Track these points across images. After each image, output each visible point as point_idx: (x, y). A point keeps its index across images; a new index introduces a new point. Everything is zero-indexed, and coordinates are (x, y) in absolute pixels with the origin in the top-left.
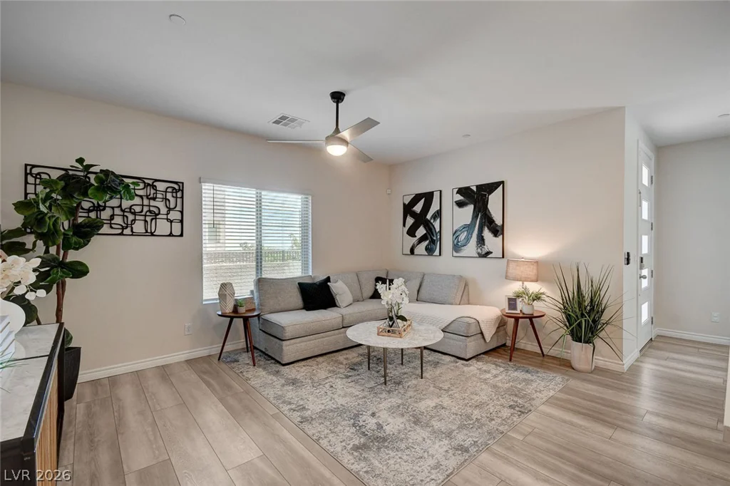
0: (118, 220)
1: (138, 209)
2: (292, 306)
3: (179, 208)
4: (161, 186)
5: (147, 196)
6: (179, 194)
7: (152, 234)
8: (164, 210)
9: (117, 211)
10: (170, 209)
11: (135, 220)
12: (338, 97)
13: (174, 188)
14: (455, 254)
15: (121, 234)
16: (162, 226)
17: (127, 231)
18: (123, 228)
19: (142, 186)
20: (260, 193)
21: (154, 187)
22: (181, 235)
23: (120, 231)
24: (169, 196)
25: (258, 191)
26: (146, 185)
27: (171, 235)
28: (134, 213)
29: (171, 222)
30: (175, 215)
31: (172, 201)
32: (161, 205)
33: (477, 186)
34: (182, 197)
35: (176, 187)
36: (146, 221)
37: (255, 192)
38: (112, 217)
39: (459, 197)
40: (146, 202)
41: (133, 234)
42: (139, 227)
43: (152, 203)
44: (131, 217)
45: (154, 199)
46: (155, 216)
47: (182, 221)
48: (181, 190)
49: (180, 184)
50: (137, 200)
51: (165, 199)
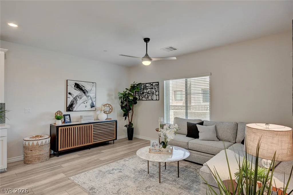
0: (146, 96)
1: (150, 92)
3: (158, 91)
4: (154, 84)
5: (151, 88)
7: (153, 100)
9: (146, 94)
10: (156, 91)
13: (157, 84)
15: (147, 100)
16: (155, 97)
17: (148, 99)
18: (147, 98)
19: (150, 85)
20: (187, 80)
21: (153, 85)
22: (159, 100)
23: (146, 99)
25: (186, 79)
26: (151, 85)
27: (156, 100)
28: (149, 94)
29: (156, 95)
30: (157, 93)
34: (159, 87)
36: (151, 96)
37: (185, 80)
38: (145, 95)
40: (151, 90)
42: (150, 98)
43: (153, 90)
44: (148, 95)
45: (153, 89)
46: (153, 94)
47: (159, 95)
48: (158, 84)
49: (158, 82)
50: (149, 90)
51: (155, 88)
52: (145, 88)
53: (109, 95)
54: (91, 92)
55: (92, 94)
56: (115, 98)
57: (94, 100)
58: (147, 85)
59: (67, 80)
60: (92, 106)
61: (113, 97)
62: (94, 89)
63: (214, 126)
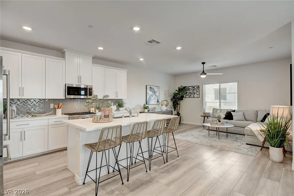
0: (189, 95)
1: (192, 92)
3: (199, 91)
4: (195, 87)
7: (194, 97)
8: (196, 92)
9: (189, 93)
10: (197, 92)
12: (203, 63)
16: (196, 96)
17: (190, 97)
21: (194, 88)
22: (199, 97)
24: (197, 89)
26: (193, 87)
27: (197, 97)
28: (191, 93)
30: (198, 93)
31: (197, 90)
32: (195, 91)
34: (199, 89)
35: (198, 87)
37: (219, 85)
38: (188, 95)
41: (191, 97)
42: (192, 96)
43: (194, 91)
44: (191, 94)
45: (194, 90)
48: (199, 87)
49: (199, 86)
50: (191, 91)
51: (196, 90)
52: (189, 89)
53: (165, 94)
54: (157, 93)
55: (157, 94)
56: (168, 96)
57: (158, 97)
58: (189, 88)
59: (146, 86)
60: (158, 102)
61: (167, 96)
62: (158, 90)
63: (242, 113)
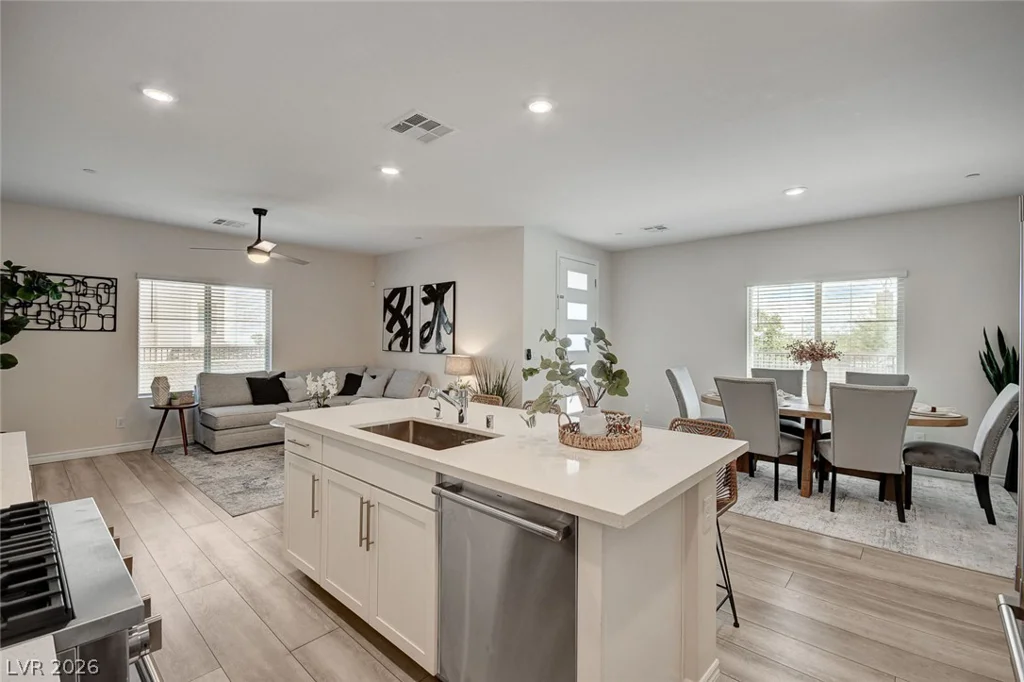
0: (45, 316)
1: (66, 305)
2: (239, 400)
3: (112, 303)
4: (91, 283)
5: (76, 293)
6: (112, 290)
7: (81, 329)
8: (95, 306)
9: (44, 308)
10: (101, 305)
11: (63, 315)
13: (106, 285)
14: (422, 351)
15: (48, 329)
16: (93, 322)
17: (55, 326)
18: (50, 324)
19: (71, 282)
20: (210, 288)
21: (84, 284)
22: (114, 330)
23: (47, 326)
24: (101, 292)
25: (207, 286)
26: (76, 282)
27: (102, 330)
28: (63, 309)
29: (103, 317)
30: (105, 311)
31: (105, 297)
33: (438, 285)
34: (116, 293)
35: (109, 283)
36: (75, 317)
37: (203, 287)
38: (39, 313)
39: (425, 295)
40: (75, 298)
41: (61, 329)
42: (67, 322)
43: (82, 299)
44: (59, 313)
45: (84, 295)
46: (85, 311)
47: (115, 317)
48: (115, 286)
49: (114, 280)
50: (65, 297)
51: (96, 295)
